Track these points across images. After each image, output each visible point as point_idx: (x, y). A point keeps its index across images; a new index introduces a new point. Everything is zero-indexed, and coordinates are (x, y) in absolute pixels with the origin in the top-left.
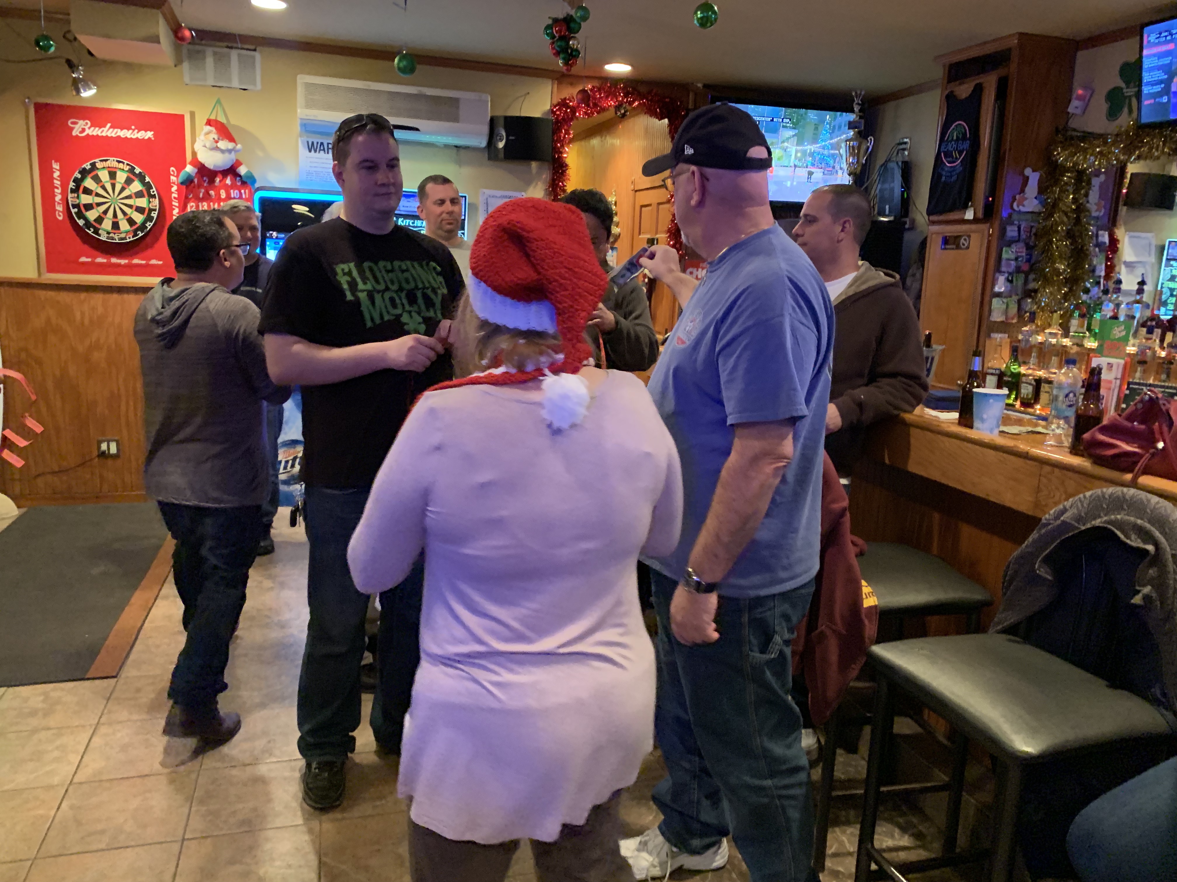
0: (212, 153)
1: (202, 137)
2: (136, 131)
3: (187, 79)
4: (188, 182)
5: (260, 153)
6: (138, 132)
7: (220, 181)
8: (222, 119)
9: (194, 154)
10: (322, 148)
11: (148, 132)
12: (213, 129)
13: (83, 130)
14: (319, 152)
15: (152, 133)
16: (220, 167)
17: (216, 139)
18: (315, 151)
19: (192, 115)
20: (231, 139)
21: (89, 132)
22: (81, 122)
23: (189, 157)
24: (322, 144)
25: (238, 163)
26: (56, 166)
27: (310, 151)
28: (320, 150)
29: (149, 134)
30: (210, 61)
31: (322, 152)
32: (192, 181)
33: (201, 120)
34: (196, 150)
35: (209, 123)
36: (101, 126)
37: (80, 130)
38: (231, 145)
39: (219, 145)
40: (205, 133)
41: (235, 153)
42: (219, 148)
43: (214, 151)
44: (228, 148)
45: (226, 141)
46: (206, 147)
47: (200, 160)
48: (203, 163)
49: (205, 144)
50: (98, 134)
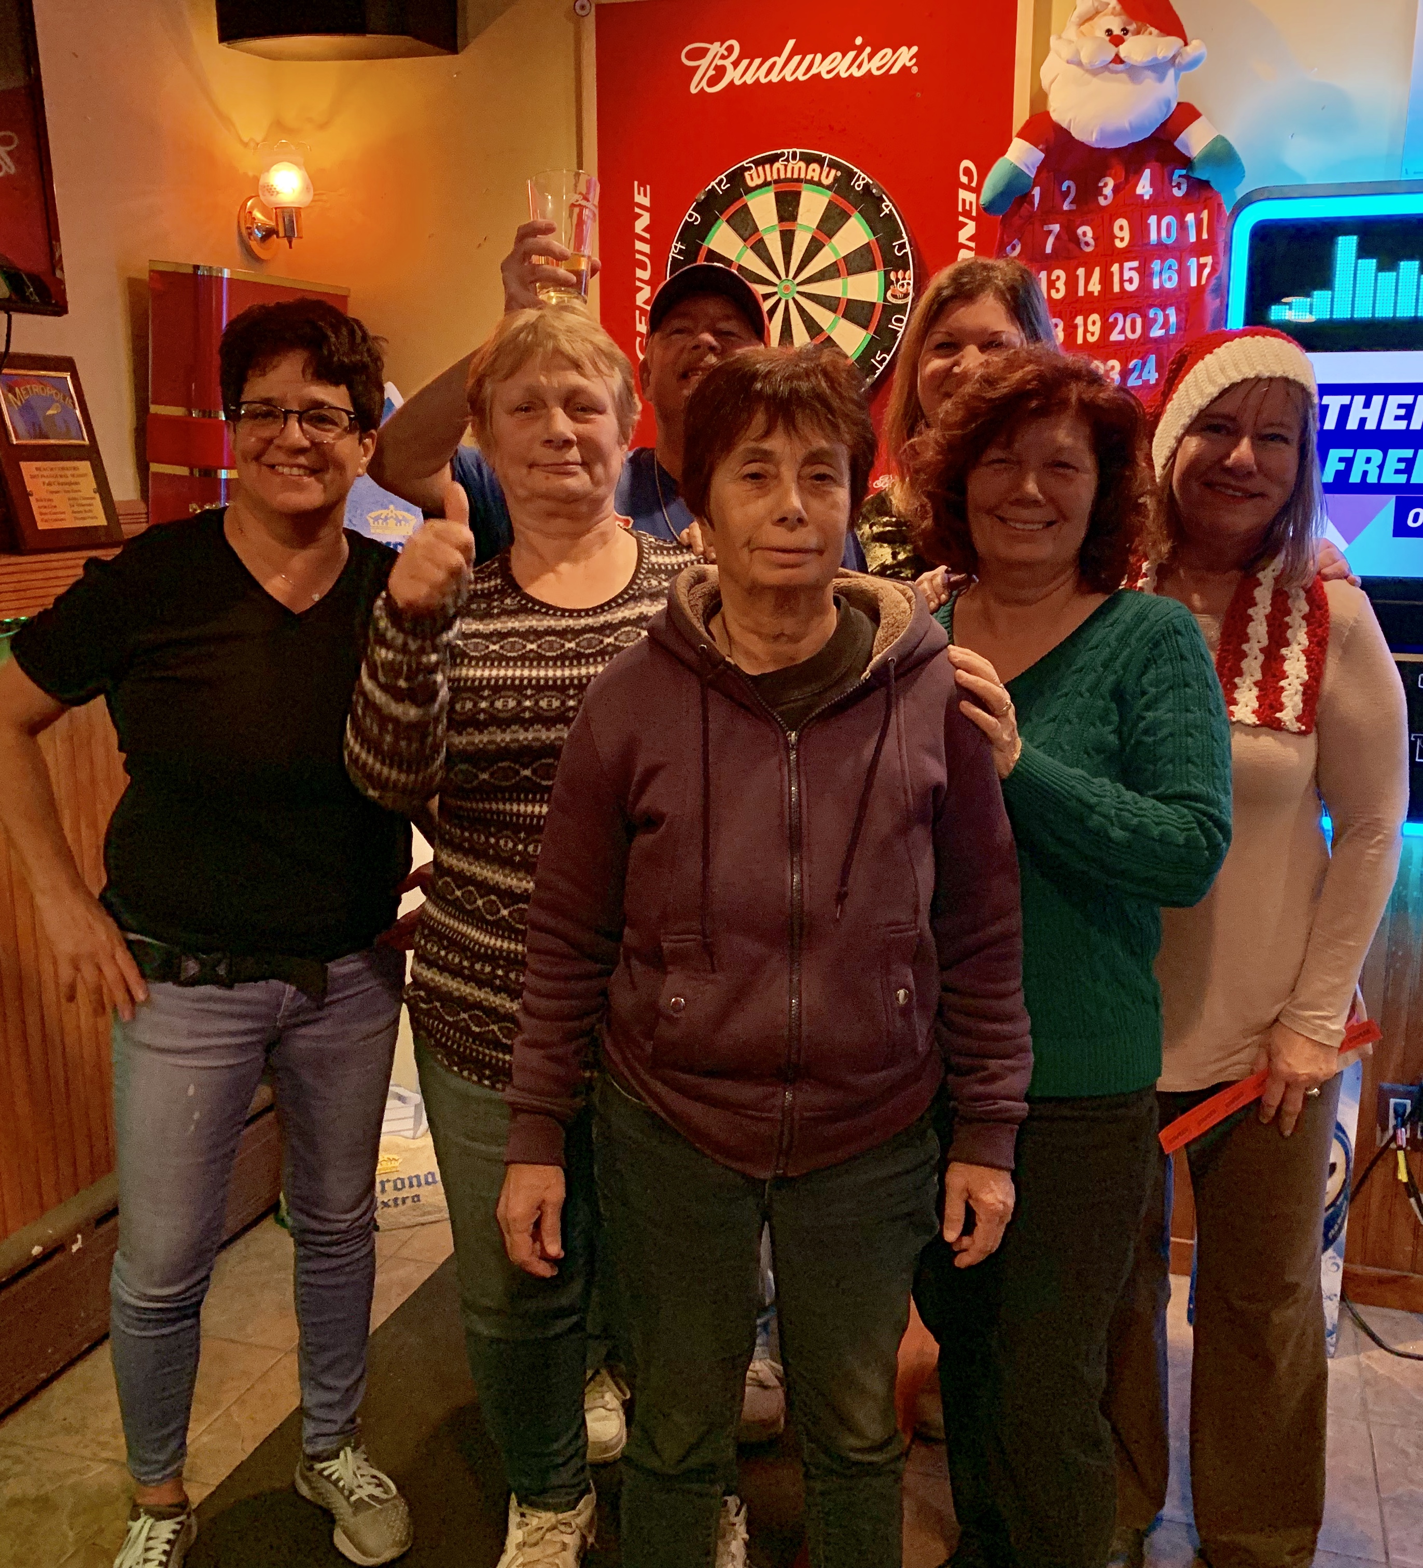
0: (1096, 82)
4: (1010, 203)
9: (1039, 97)
11: (904, 49)
13: (721, 71)
15: (915, 49)
20: (1171, 26)
21: (733, 76)
22: (716, 48)
23: (1021, 114)
29: (906, 56)
32: (1026, 197)
34: (1045, 84)
36: (769, 50)
37: (711, 72)
38: (1166, 46)
39: (1123, 50)
40: (1079, 17)
41: (1177, 77)
42: (1122, 62)
43: (1107, 73)
44: (1156, 59)
45: (1151, 33)
46: (1080, 64)
47: (1054, 116)
48: (1064, 125)
49: (1078, 52)
50: (758, 80)
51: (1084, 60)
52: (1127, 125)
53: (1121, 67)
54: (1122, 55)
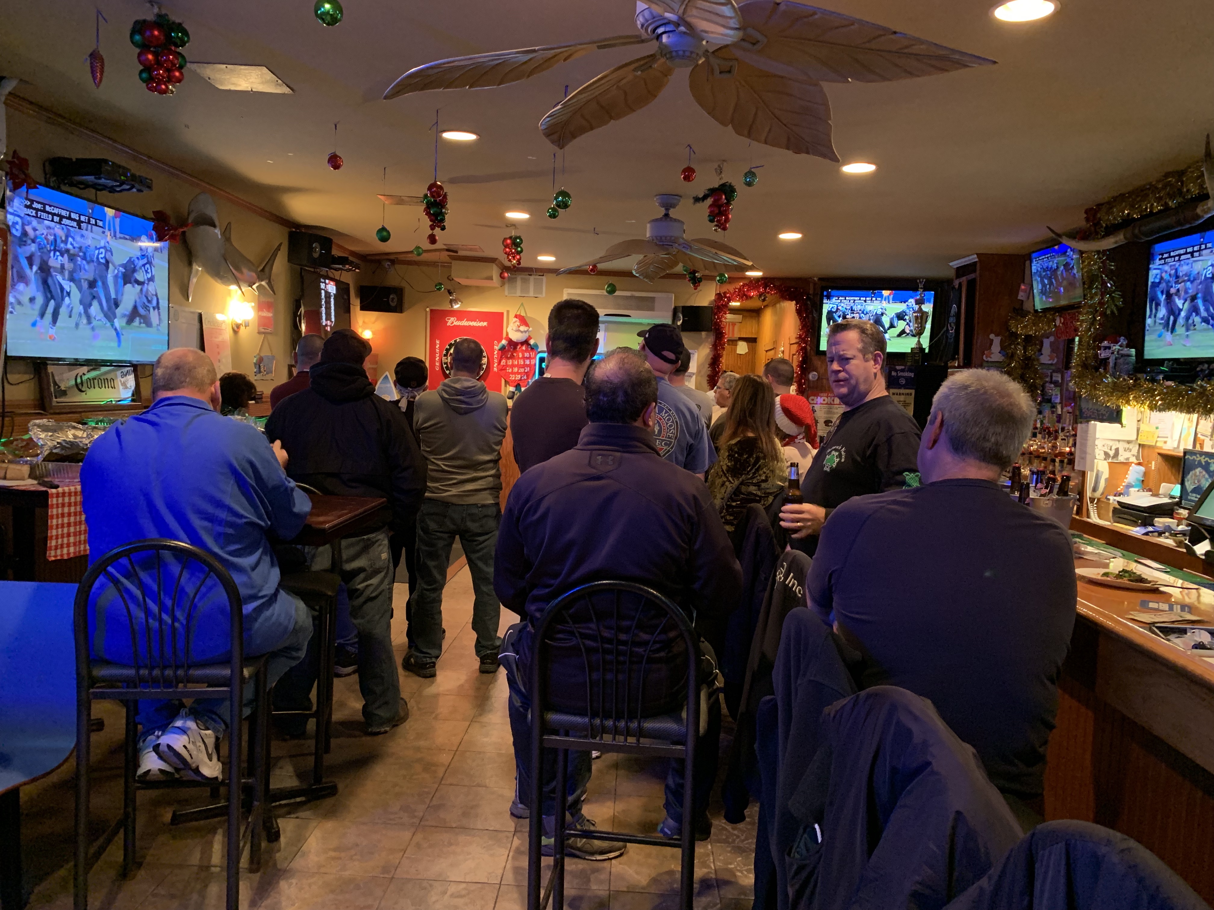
1: (512, 324)
3: (506, 293)
4: (503, 349)
7: (520, 348)
8: (523, 314)
9: (507, 333)
11: (485, 322)
12: (518, 320)
13: (453, 323)
15: (487, 323)
16: (520, 341)
17: (519, 325)
20: (527, 325)
21: (456, 323)
22: (452, 319)
25: (530, 338)
26: (438, 342)
29: (485, 324)
30: (519, 283)
32: (505, 348)
33: (512, 315)
35: (516, 316)
36: (461, 320)
37: (451, 322)
38: (526, 329)
39: (520, 328)
43: (518, 332)
45: (524, 325)
46: (514, 330)
47: (509, 336)
48: (511, 338)
50: (459, 325)
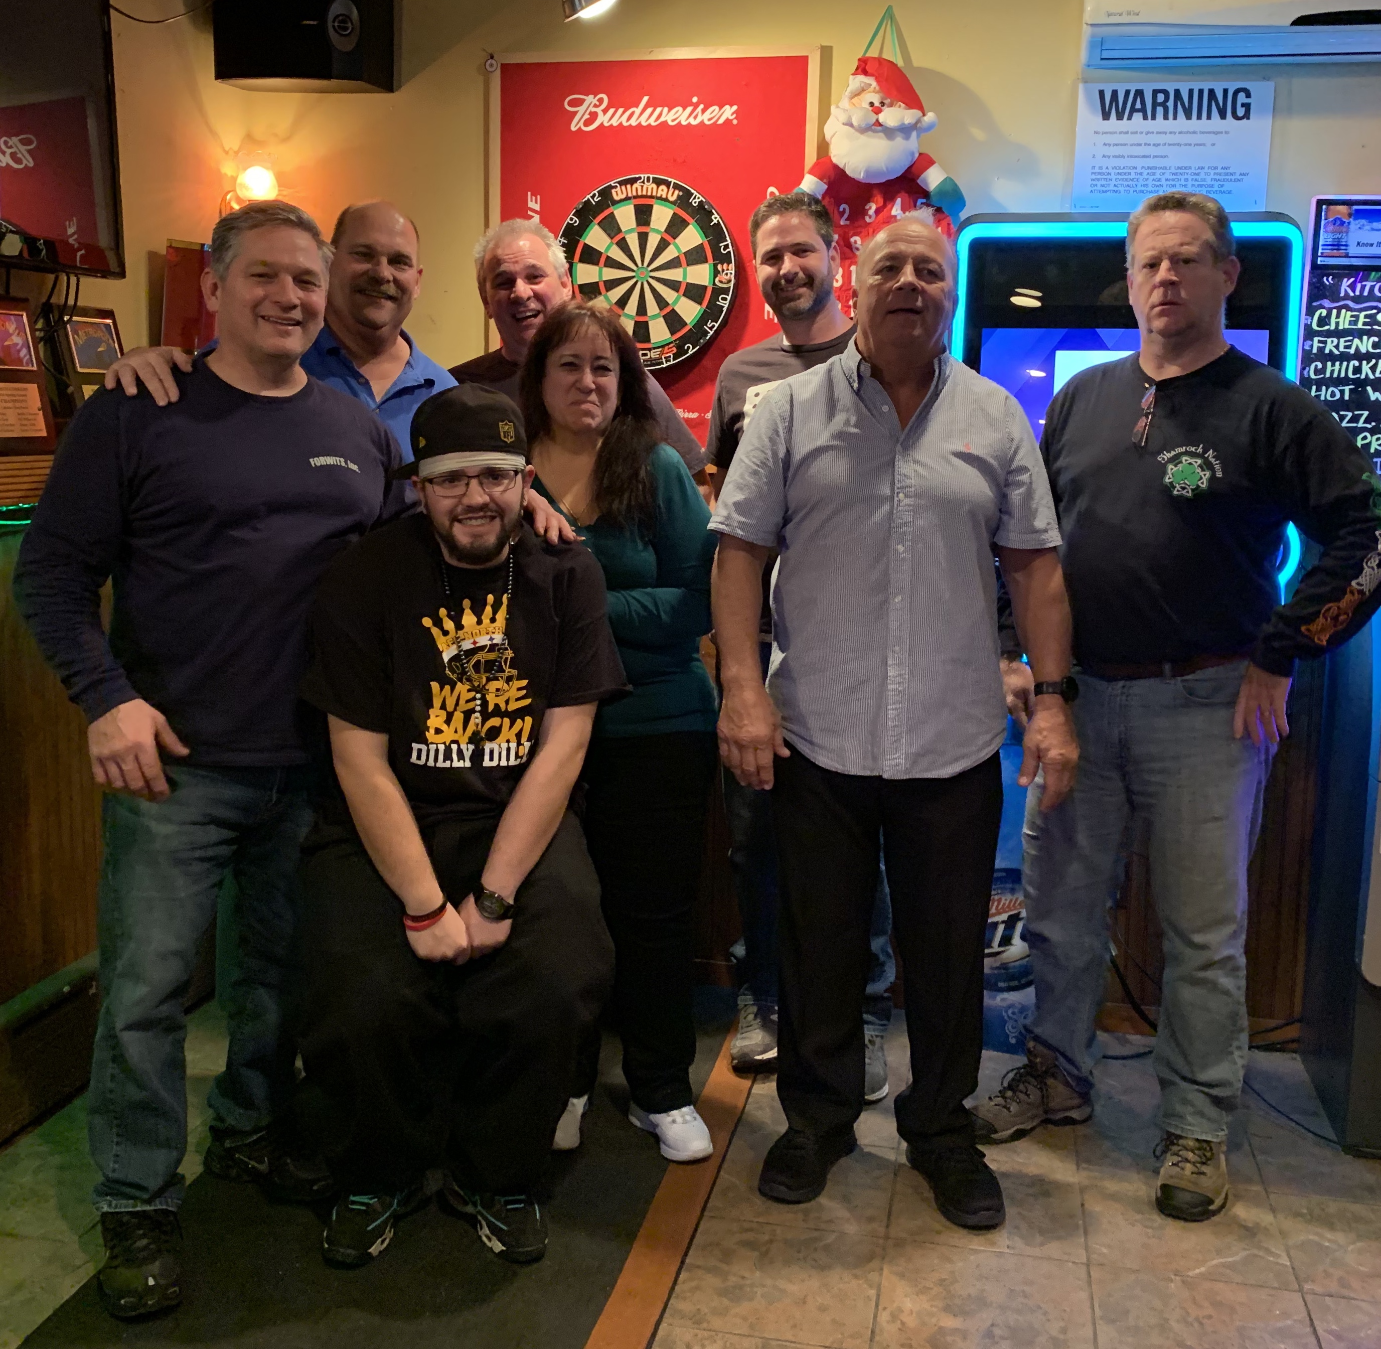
0: (863, 139)
1: (845, 103)
2: (702, 106)
5: (978, 134)
6: (704, 111)
7: (877, 212)
9: (823, 147)
10: (1138, 105)
11: (727, 107)
12: (871, 81)
13: (594, 116)
14: (1130, 118)
15: (735, 108)
16: (880, 173)
17: (877, 104)
18: (1120, 117)
19: (826, 53)
20: (913, 101)
21: (603, 119)
22: (590, 99)
23: (811, 157)
24: (1139, 93)
25: (924, 162)
26: (534, 203)
27: (1106, 116)
28: (1133, 110)
29: (728, 112)
31: (1138, 116)
33: (845, 63)
34: (828, 137)
35: (863, 67)
36: (630, 103)
37: (587, 116)
38: (909, 116)
39: (882, 117)
40: (851, 92)
41: (918, 136)
42: (880, 125)
43: (870, 133)
44: (903, 124)
45: (900, 106)
46: (851, 125)
47: (835, 160)
48: (841, 166)
49: (850, 118)
50: (621, 124)
51: (855, 123)
52: (885, 169)
53: (879, 128)
54: (881, 121)
